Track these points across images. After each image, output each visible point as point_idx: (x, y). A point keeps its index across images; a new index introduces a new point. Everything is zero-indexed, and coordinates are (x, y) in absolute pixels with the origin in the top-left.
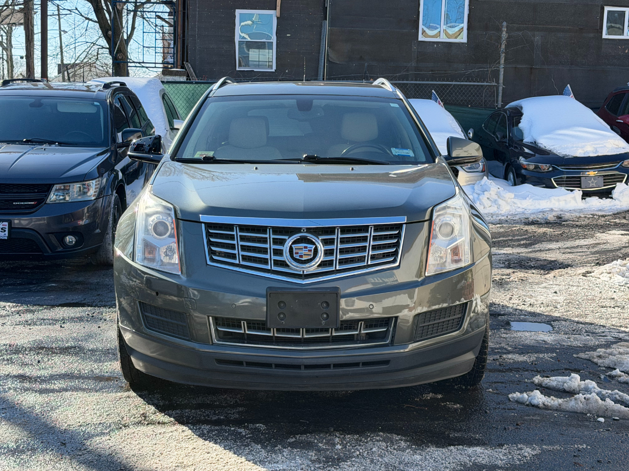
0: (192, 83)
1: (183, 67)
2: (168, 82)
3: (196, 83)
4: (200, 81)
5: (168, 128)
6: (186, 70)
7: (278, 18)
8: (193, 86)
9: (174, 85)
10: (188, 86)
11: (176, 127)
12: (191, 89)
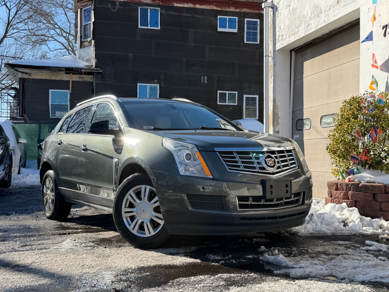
0: (27, 123)
1: (22, 116)
2: (15, 123)
3: (30, 123)
4: (31, 122)
5: (16, 142)
6: (24, 118)
7: (70, 94)
8: (28, 125)
9: (18, 124)
10: (26, 125)
11: (20, 142)
12: (27, 126)
